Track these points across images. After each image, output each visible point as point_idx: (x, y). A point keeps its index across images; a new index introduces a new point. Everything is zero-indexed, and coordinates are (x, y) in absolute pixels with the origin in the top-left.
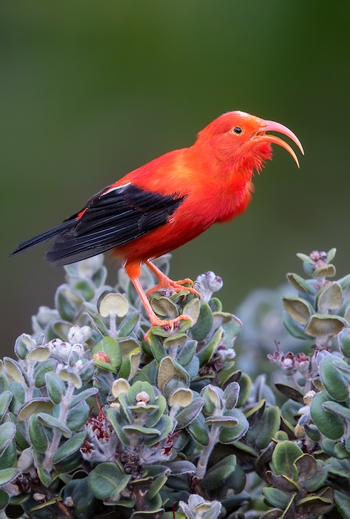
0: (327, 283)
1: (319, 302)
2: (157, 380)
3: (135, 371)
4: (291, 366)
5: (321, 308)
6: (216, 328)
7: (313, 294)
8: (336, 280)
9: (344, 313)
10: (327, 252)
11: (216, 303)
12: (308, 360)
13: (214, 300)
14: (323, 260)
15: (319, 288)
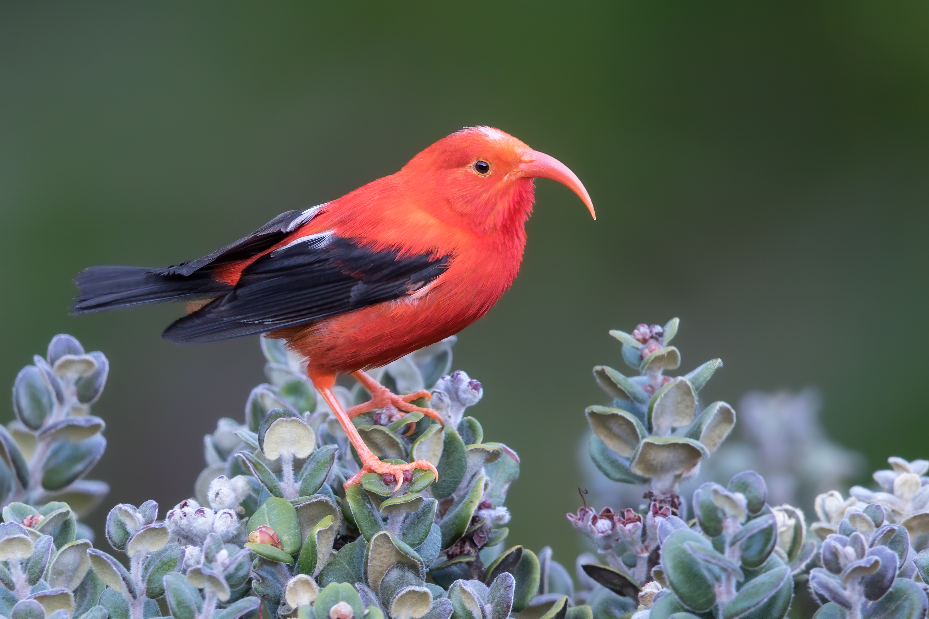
0: (665, 380)
1: (653, 415)
2: (366, 573)
3: (327, 557)
4: (610, 532)
5: (658, 426)
6: (473, 473)
7: (641, 402)
8: (683, 375)
9: (700, 432)
10: (663, 325)
11: (471, 427)
12: (639, 520)
13: (469, 421)
14: (657, 340)
15: (652, 390)
